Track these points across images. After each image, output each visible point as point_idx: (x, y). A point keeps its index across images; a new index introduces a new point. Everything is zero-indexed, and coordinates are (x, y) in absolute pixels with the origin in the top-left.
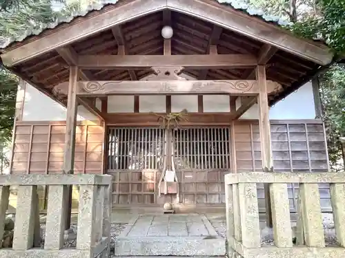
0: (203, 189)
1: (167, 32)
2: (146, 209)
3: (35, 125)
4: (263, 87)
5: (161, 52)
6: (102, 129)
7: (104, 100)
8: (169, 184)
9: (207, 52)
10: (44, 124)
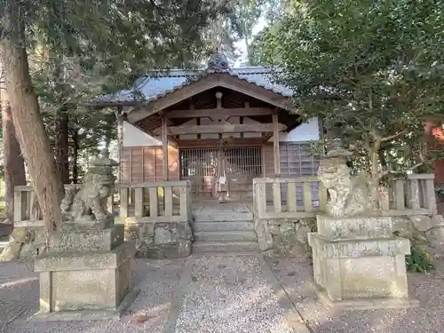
0: (243, 188)
1: (219, 95)
2: (207, 201)
3: (133, 149)
4: (276, 127)
5: (216, 107)
6: (177, 151)
7: (178, 136)
8: (222, 185)
9: (243, 106)
10: (140, 148)
